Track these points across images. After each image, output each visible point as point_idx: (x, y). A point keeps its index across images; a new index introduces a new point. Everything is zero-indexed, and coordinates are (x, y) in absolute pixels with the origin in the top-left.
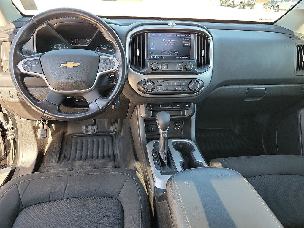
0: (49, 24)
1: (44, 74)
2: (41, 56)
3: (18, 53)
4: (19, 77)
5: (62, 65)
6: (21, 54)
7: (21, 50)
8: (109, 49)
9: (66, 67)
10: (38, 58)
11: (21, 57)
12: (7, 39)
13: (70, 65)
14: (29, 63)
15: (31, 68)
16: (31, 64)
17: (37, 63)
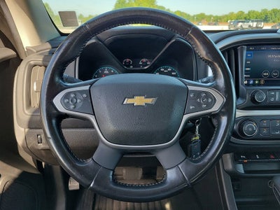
0: (98, 39)
1: (94, 115)
2: (91, 84)
3: (57, 79)
4: (54, 121)
5: (127, 101)
6: (61, 81)
7: (61, 75)
8: (172, 71)
9: (133, 104)
10: (87, 88)
11: (61, 86)
12: (41, 62)
13: (139, 101)
14: (72, 96)
15: (75, 104)
16: (75, 97)
17: (85, 96)
